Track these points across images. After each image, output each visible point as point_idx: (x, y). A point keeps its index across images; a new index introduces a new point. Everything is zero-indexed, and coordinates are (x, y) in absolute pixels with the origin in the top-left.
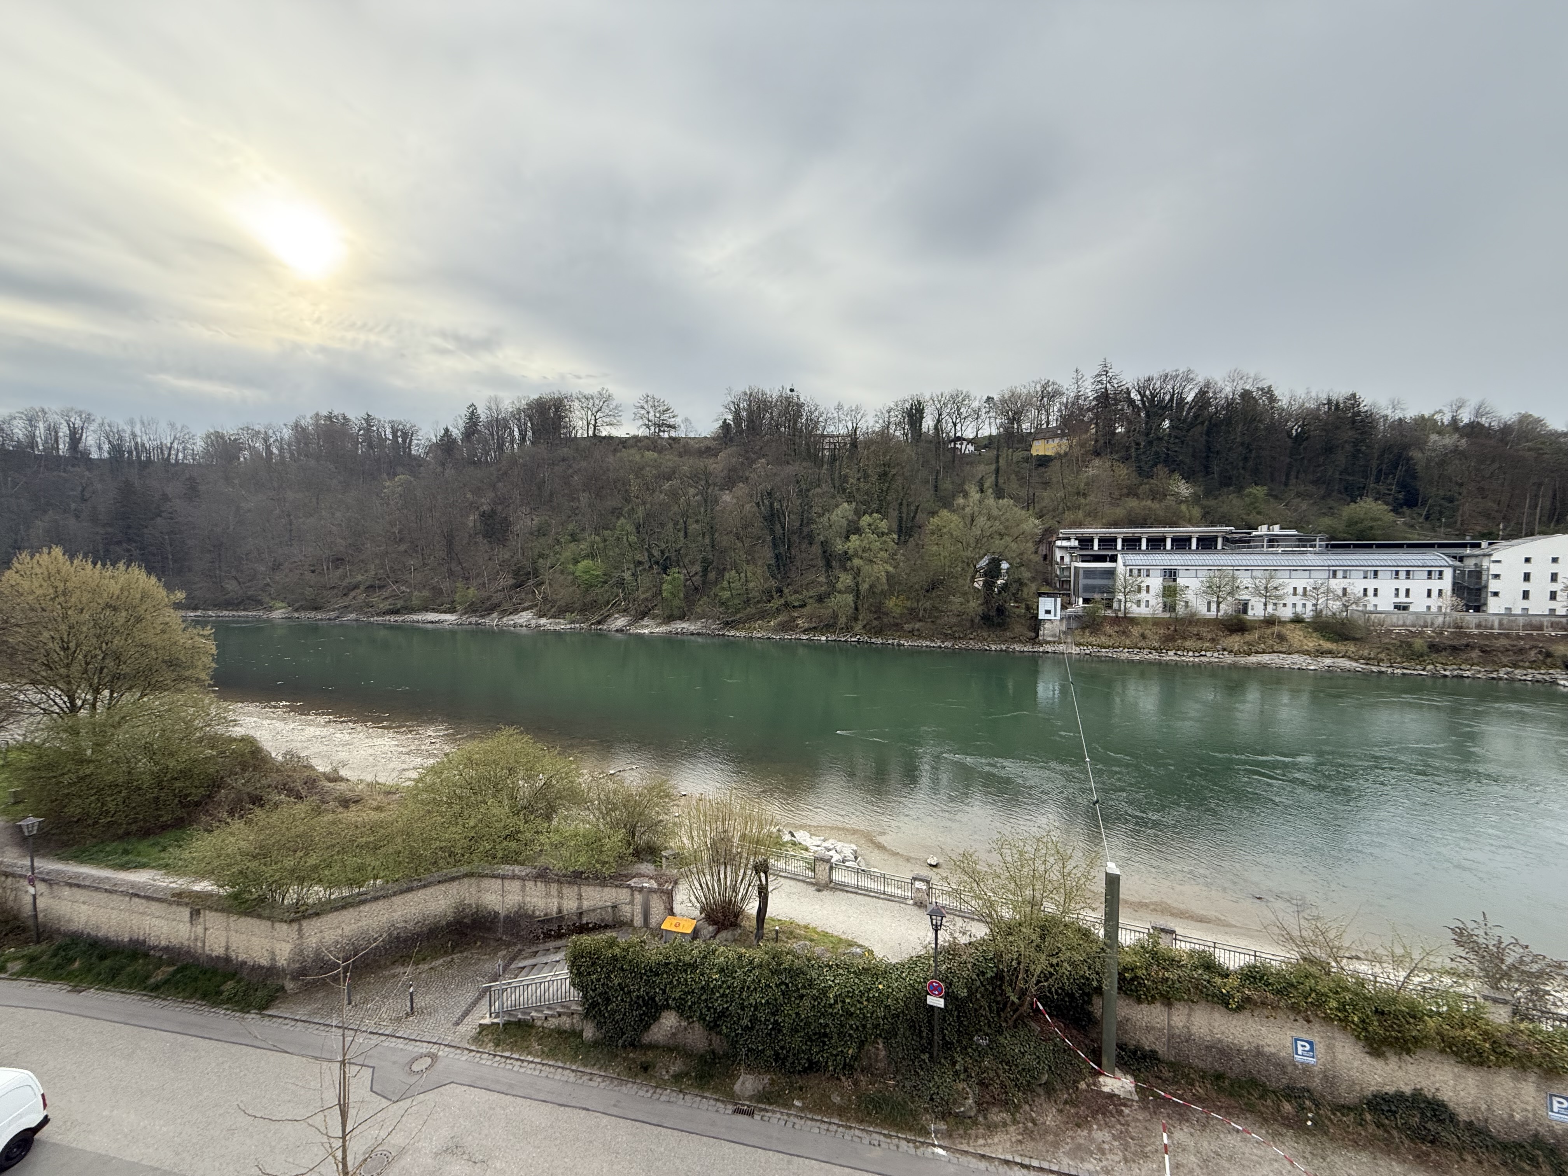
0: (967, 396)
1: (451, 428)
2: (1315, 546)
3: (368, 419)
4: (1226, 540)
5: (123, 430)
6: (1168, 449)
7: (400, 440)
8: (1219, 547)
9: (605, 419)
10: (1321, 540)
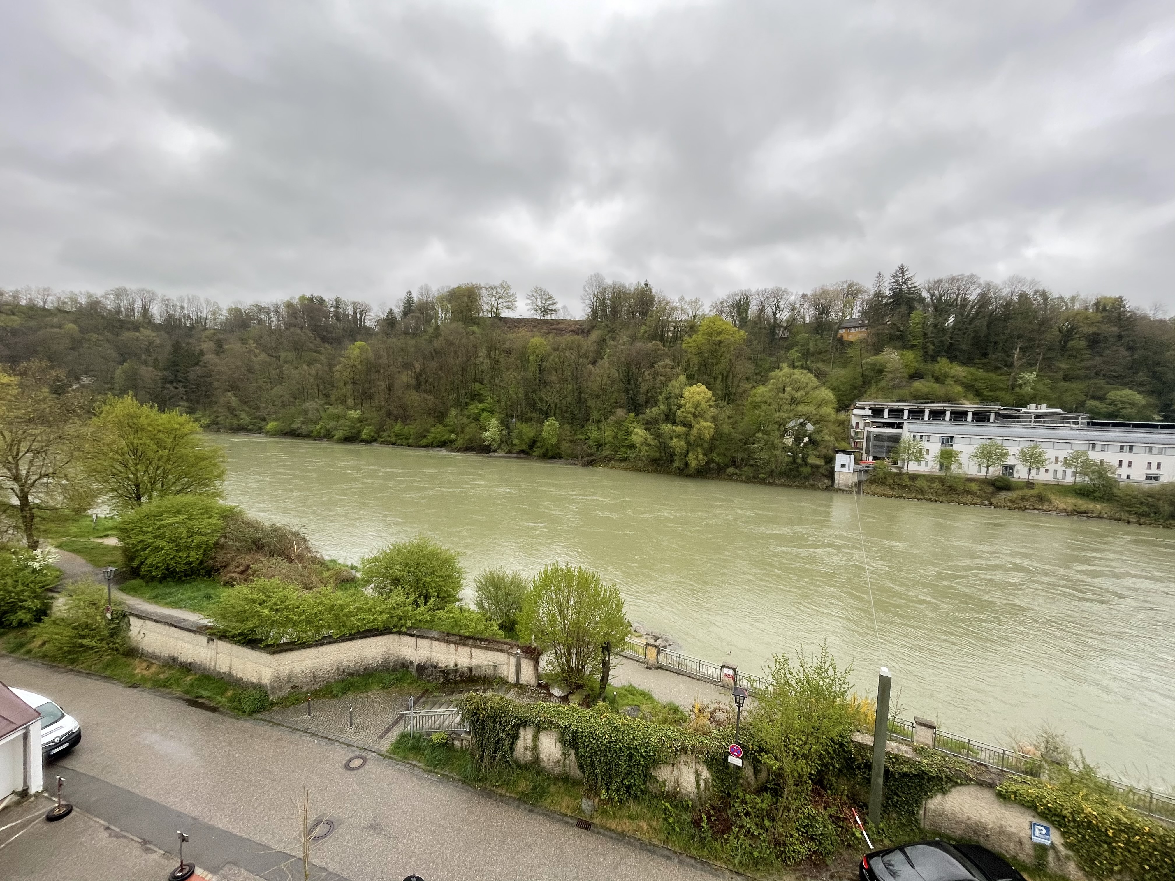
0: (785, 292)
1: (393, 308)
2: (1077, 423)
3: (337, 300)
4: (998, 415)
5: (176, 305)
6: (951, 338)
7: (358, 315)
8: (992, 419)
9: (505, 304)
10: (1083, 418)
